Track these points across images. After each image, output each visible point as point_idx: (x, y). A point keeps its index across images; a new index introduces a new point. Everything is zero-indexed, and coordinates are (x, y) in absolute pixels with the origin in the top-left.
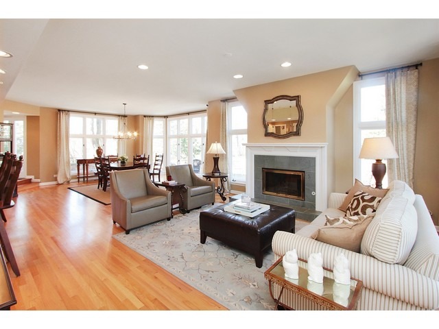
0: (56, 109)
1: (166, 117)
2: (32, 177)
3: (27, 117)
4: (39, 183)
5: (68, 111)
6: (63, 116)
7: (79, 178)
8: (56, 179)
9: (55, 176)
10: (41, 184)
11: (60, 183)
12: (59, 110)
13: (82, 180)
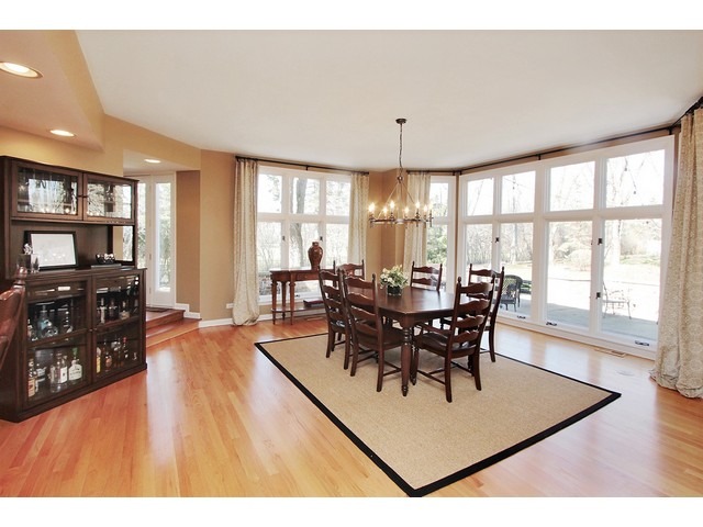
0: (232, 155)
1: (457, 172)
2: (185, 307)
3: (179, 173)
4: (197, 321)
5: (256, 160)
6: (245, 170)
7: (274, 313)
8: (230, 314)
9: (228, 306)
10: (202, 325)
11: (238, 322)
12: (239, 158)
13: (279, 316)
